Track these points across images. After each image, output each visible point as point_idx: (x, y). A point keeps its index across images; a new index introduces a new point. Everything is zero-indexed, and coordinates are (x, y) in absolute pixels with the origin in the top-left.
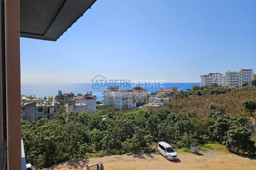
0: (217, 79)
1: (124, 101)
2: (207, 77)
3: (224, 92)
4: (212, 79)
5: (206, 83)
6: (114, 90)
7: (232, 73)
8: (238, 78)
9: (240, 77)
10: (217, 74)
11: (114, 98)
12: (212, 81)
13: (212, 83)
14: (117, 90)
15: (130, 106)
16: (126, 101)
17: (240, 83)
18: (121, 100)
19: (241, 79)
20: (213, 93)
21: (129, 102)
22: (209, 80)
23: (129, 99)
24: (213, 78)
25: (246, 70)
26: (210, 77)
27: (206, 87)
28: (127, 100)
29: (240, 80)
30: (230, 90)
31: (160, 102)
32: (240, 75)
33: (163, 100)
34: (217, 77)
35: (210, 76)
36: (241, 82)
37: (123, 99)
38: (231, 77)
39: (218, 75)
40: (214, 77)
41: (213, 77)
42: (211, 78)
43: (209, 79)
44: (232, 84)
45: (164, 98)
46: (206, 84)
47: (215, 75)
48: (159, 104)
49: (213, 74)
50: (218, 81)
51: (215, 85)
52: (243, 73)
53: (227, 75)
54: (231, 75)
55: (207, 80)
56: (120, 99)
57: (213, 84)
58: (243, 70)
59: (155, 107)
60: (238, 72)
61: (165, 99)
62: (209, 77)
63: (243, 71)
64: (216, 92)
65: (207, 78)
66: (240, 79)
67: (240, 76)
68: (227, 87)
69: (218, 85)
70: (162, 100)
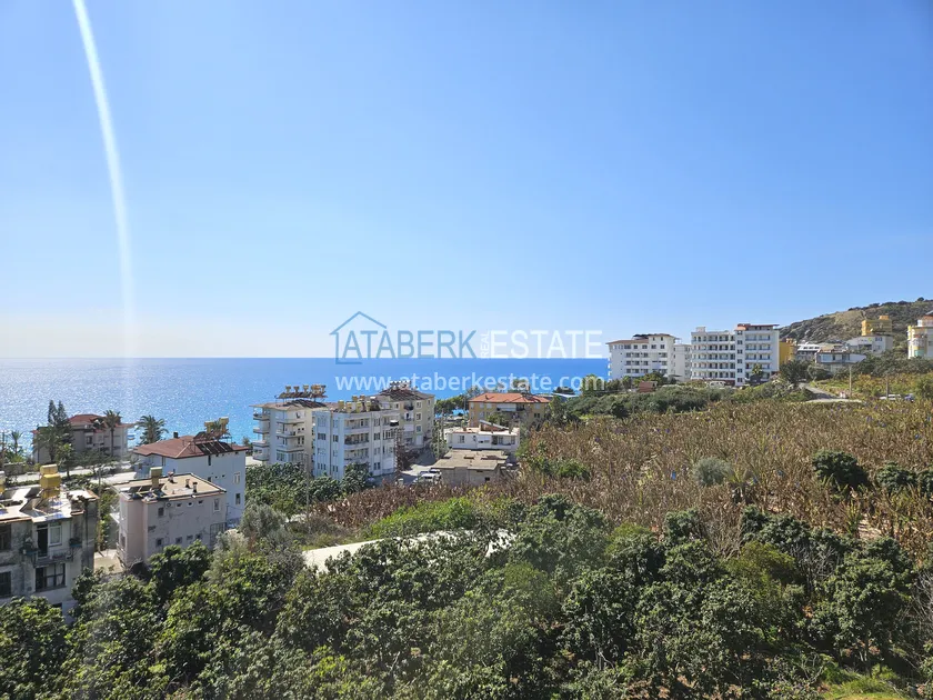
0: (665, 355)
1: (353, 447)
2: (629, 347)
3: (699, 406)
4: (646, 355)
5: (629, 367)
6: (307, 405)
7: (711, 337)
8: (732, 352)
9: (740, 352)
10: (662, 336)
11: (307, 434)
12: (646, 363)
13: (646, 367)
14: (318, 400)
15: (378, 466)
16: (360, 446)
17: (740, 371)
18: (341, 446)
19: (742, 357)
20: (662, 407)
21: (371, 452)
22: (638, 359)
23: (371, 437)
24: (649, 350)
25: (756, 327)
26: (640, 350)
27: (628, 384)
28: (367, 445)
29: (740, 361)
30: (715, 398)
31: (489, 446)
32: (740, 342)
33: (502, 437)
34: (663, 347)
35: (640, 346)
36: (743, 366)
37: (348, 441)
38: (711, 348)
39: (666, 342)
40: (653, 347)
41: (649, 346)
42: (644, 351)
43: (638, 355)
44: (714, 375)
45: (503, 430)
46: (629, 371)
47: (658, 342)
48: (490, 458)
49: (650, 338)
50: (665, 363)
51: (658, 375)
52: (747, 336)
53: (697, 343)
54: (712, 343)
55: (629, 359)
56: (336, 439)
57: (650, 372)
58: (748, 327)
59: (478, 471)
60: (734, 333)
61: (506, 433)
62: (636, 347)
63: (747, 329)
64: (672, 403)
65: (632, 350)
66: (738, 357)
67: (738, 347)
68: (700, 383)
69: (666, 376)
70: (496, 440)
